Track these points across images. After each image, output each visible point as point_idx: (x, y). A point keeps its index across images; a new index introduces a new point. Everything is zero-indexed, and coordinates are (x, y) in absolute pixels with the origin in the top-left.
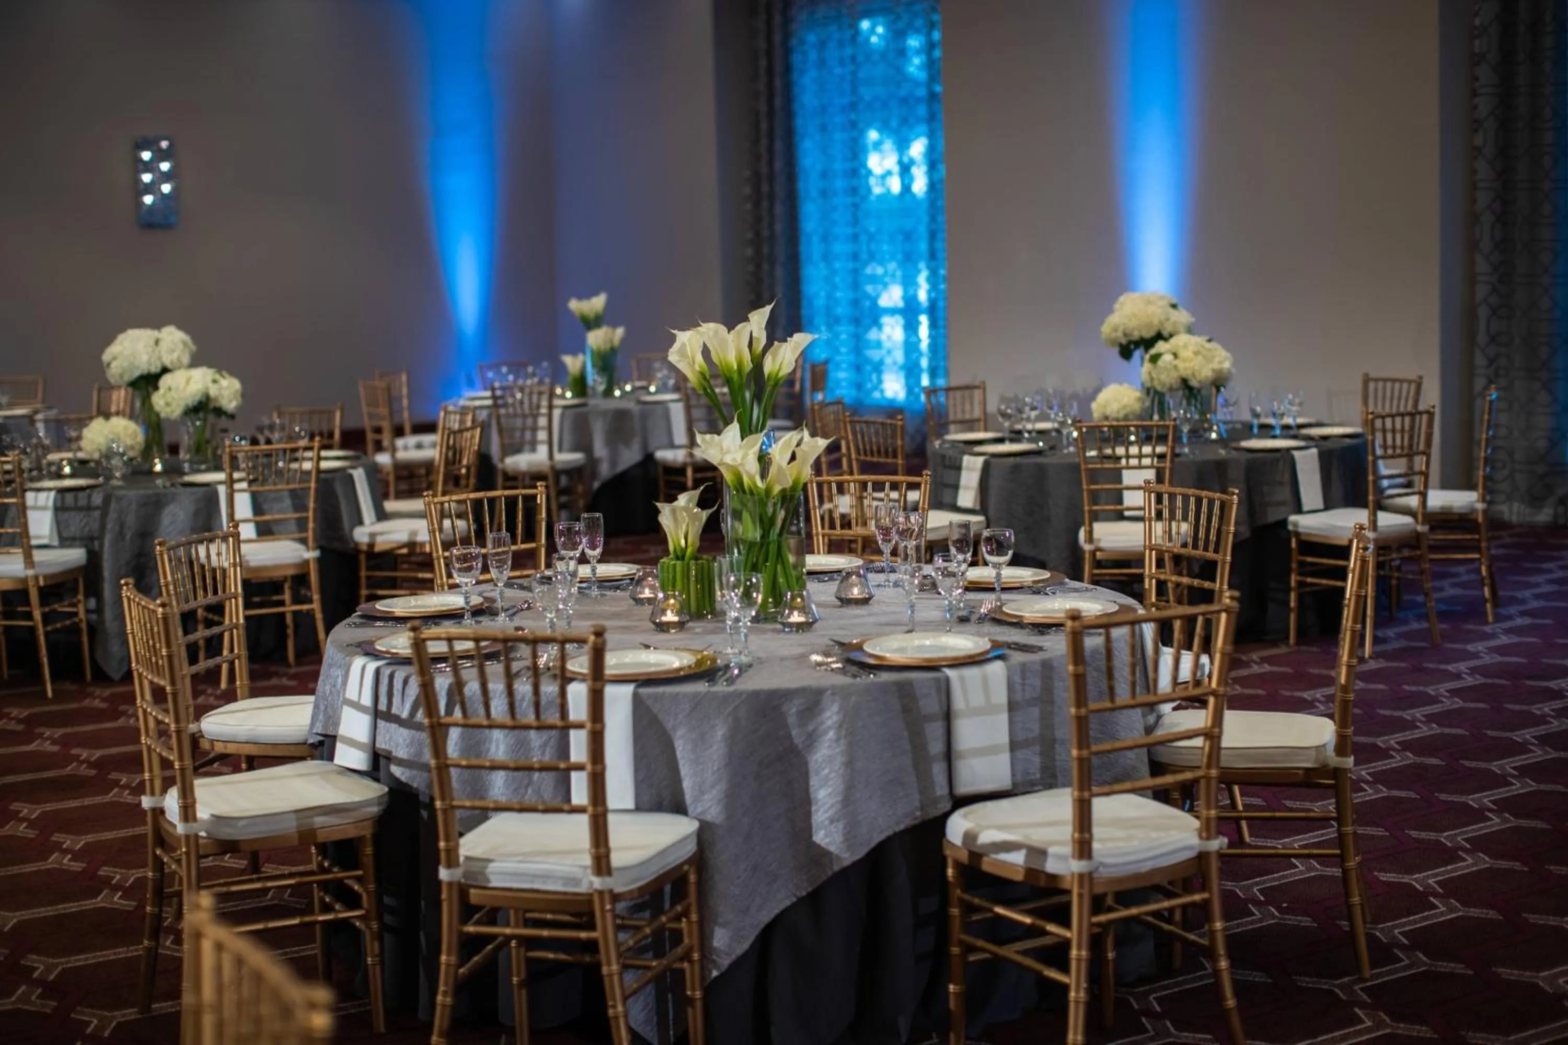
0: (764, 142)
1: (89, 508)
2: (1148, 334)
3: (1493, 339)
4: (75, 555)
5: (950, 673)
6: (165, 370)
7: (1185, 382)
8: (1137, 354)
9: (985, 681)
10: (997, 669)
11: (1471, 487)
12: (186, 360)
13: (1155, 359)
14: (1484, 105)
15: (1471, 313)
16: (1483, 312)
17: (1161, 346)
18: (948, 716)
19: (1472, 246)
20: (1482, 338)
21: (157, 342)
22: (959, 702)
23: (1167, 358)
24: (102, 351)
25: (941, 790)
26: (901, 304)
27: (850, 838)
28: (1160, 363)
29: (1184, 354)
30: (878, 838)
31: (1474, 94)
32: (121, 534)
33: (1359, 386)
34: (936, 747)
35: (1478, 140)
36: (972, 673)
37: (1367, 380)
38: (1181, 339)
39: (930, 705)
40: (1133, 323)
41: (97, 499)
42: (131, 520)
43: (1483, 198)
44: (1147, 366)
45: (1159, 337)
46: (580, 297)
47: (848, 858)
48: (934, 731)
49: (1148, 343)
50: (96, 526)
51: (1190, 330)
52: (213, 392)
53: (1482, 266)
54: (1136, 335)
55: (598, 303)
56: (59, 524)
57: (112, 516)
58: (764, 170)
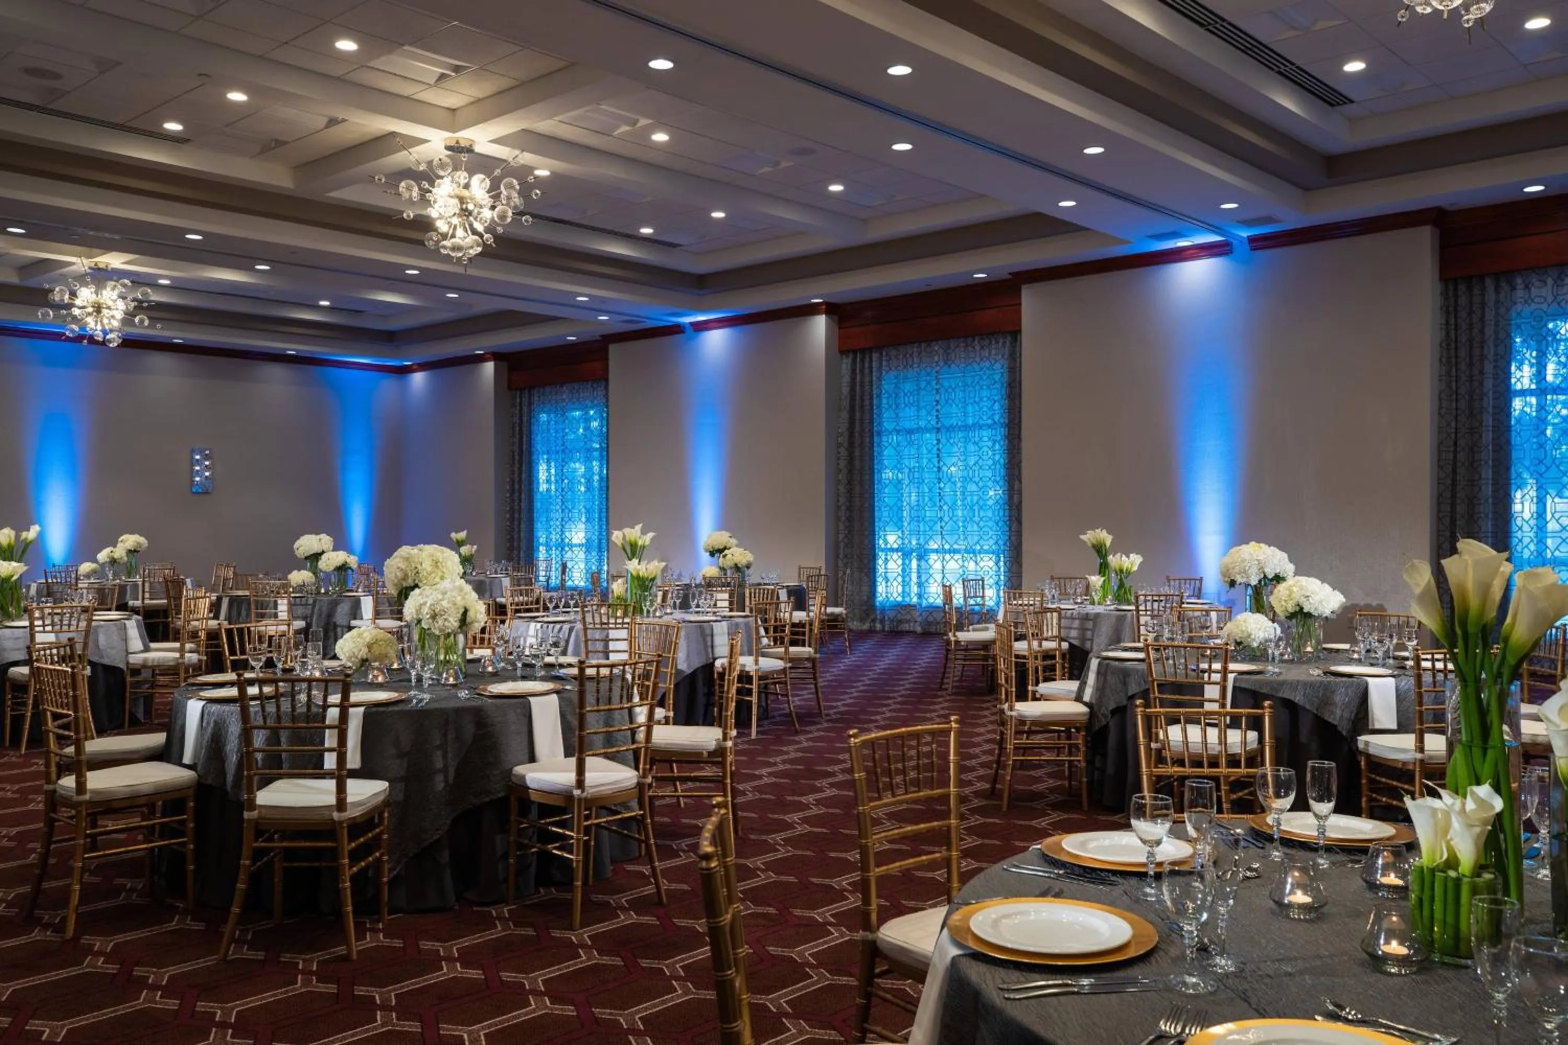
0: (517, 465)
1: (306, 605)
2: (721, 547)
3: (846, 556)
4: (300, 624)
5: (714, 624)
6: (323, 552)
7: (736, 565)
8: (716, 555)
9: (722, 627)
10: (724, 623)
11: (841, 606)
12: (331, 548)
13: (724, 556)
14: (843, 464)
15: (837, 545)
16: (842, 545)
17: (726, 552)
18: (712, 636)
19: (838, 519)
20: (841, 556)
21: (320, 540)
22: (715, 631)
23: (729, 556)
24: (294, 543)
25: (711, 656)
26: (584, 541)
27: (689, 667)
28: (727, 557)
29: (737, 554)
30: (695, 668)
31: (839, 458)
32: (320, 615)
33: (797, 570)
34: (709, 644)
35: (840, 477)
36: (719, 624)
37: (800, 568)
38: (734, 550)
39: (708, 632)
40: (715, 543)
41: (311, 601)
42: (325, 609)
43: (842, 500)
44: (721, 559)
45: (725, 548)
46: (457, 532)
47: (689, 672)
48: (709, 639)
49: (721, 551)
50: (310, 612)
51: (737, 546)
52: (348, 561)
53: (841, 527)
54: (716, 548)
55: (462, 535)
56: (290, 611)
57: (317, 607)
58: (517, 479)
